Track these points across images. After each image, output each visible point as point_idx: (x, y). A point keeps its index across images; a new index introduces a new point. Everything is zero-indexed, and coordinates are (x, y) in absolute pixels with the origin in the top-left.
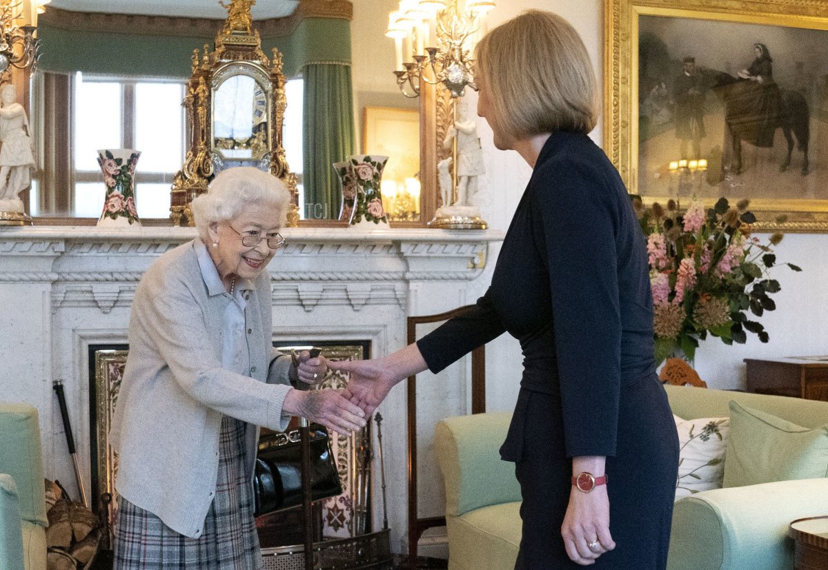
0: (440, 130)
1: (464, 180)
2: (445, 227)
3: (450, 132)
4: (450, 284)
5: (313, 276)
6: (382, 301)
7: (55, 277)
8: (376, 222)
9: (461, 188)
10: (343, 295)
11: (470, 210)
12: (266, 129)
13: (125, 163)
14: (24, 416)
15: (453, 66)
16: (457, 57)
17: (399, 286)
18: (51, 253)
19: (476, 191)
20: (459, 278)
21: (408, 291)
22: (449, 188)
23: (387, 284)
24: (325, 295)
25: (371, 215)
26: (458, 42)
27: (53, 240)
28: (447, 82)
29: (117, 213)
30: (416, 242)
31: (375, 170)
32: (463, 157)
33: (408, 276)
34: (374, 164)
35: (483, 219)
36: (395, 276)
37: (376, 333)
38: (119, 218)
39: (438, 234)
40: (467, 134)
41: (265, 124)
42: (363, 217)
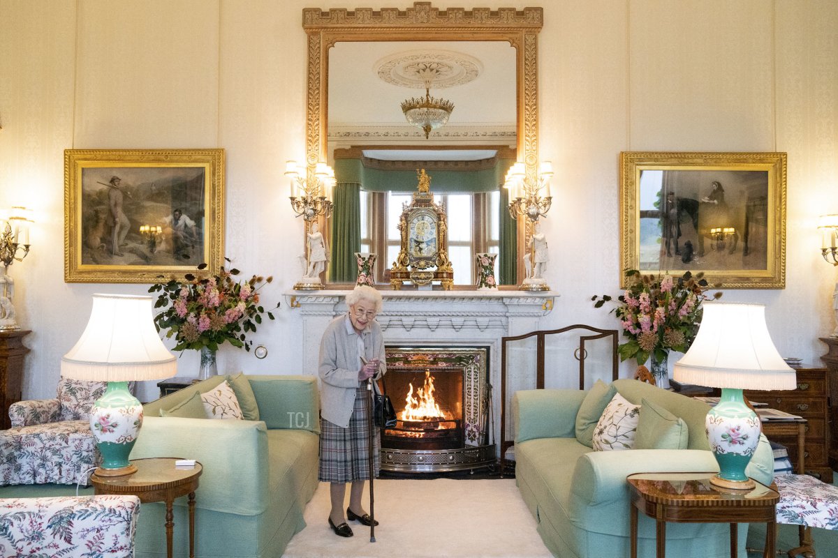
0: (528, 238)
1: (537, 265)
2: (527, 290)
3: (531, 240)
4: (530, 319)
5: (459, 314)
6: (495, 327)
7: (334, 313)
8: (490, 287)
9: (536, 269)
10: (474, 323)
11: (540, 281)
12: (435, 241)
13: (366, 259)
14: (309, 382)
15: (532, 206)
16: (533, 200)
17: (504, 319)
18: (332, 302)
19: (545, 270)
20: (535, 316)
21: (508, 322)
22: (530, 269)
23: (497, 318)
24: (465, 323)
25: (487, 283)
26: (534, 193)
27: (333, 297)
28: (528, 214)
29: (363, 283)
30: (511, 298)
31: (490, 261)
32: (537, 253)
33: (508, 314)
34: (489, 258)
35: (548, 285)
36: (501, 314)
37: (492, 343)
38: (364, 286)
39: (522, 293)
40: (539, 241)
41: (435, 239)
42: (483, 285)
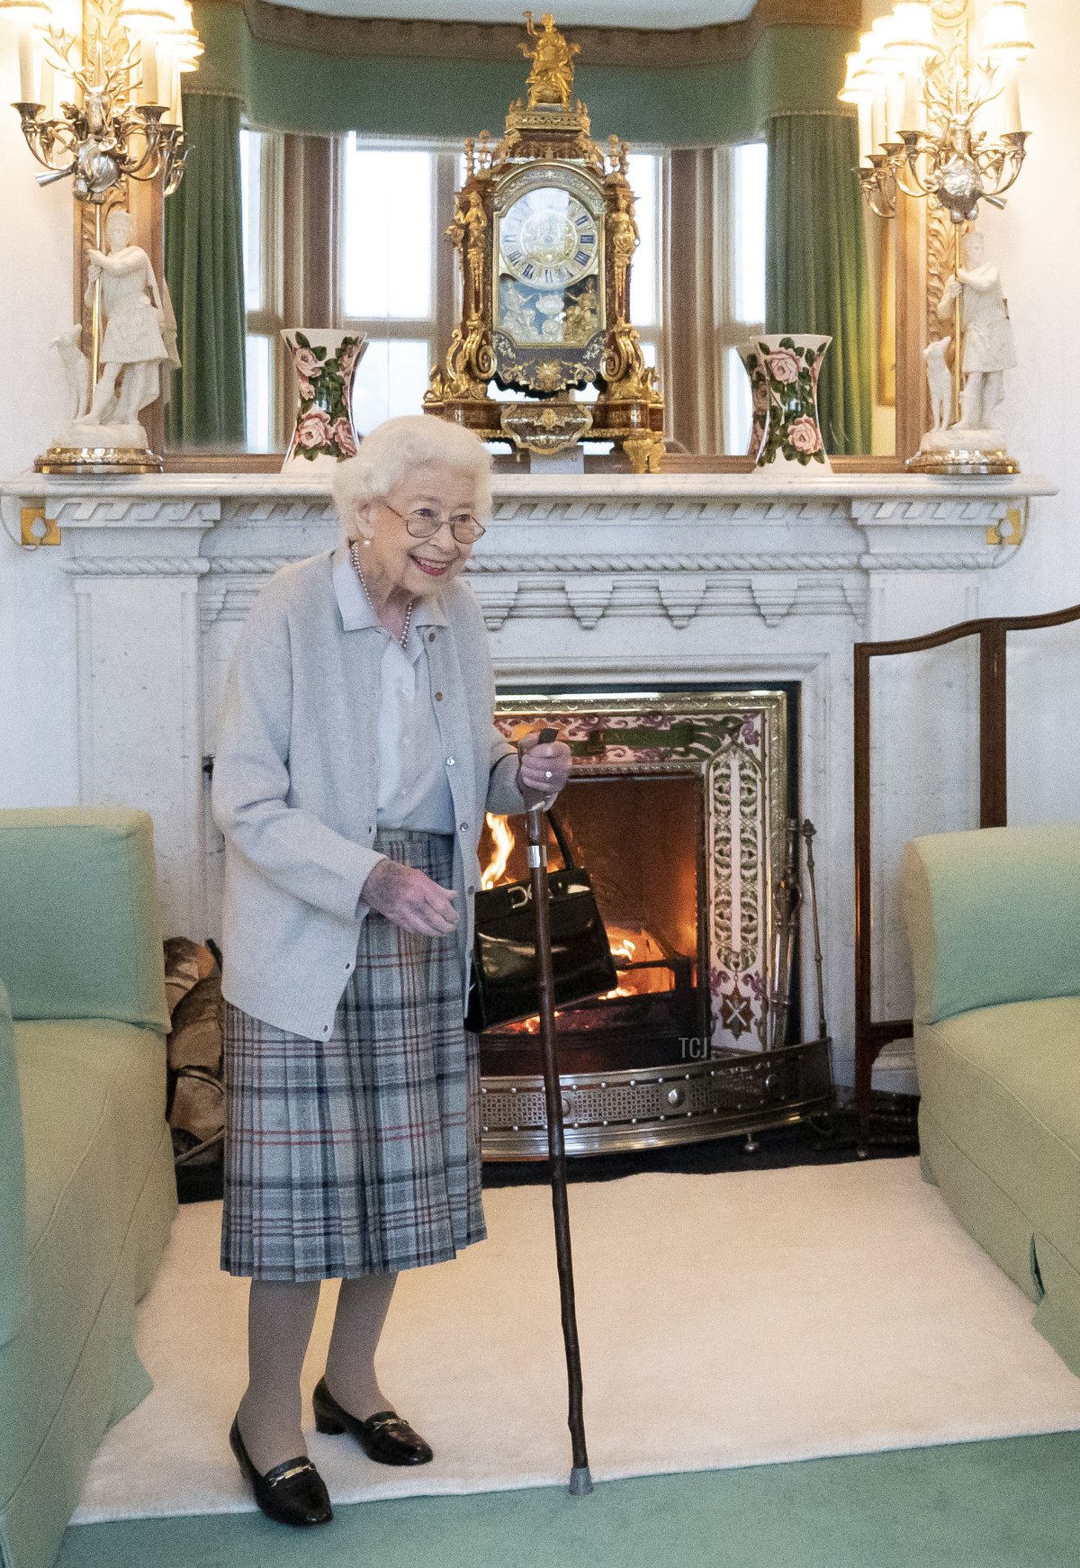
0: (935, 283)
1: (974, 380)
2: (935, 469)
3: (950, 288)
4: (948, 576)
5: (686, 562)
6: (819, 609)
7: (203, 566)
8: (803, 462)
9: (969, 395)
10: (743, 597)
11: (985, 438)
12: (596, 287)
13: (331, 355)
14: (120, 830)
15: (953, 164)
16: (960, 145)
17: (852, 581)
18: (195, 522)
19: (1000, 401)
20: (965, 566)
21: (867, 590)
22: (947, 395)
23: (827, 577)
24: (712, 597)
25: (793, 447)
26: (962, 118)
27: (200, 500)
28: (941, 194)
29: (317, 448)
30: (878, 499)
31: (803, 363)
32: (973, 335)
33: (867, 561)
34: (799, 351)
35: (1012, 454)
36: (842, 561)
37: (809, 669)
39: (921, 483)
40: (980, 293)
41: (595, 278)
42: (779, 451)
